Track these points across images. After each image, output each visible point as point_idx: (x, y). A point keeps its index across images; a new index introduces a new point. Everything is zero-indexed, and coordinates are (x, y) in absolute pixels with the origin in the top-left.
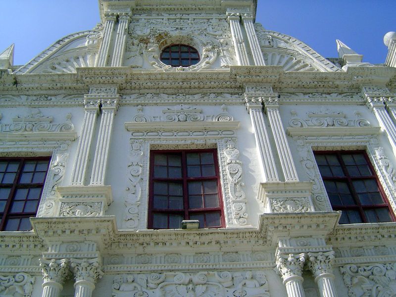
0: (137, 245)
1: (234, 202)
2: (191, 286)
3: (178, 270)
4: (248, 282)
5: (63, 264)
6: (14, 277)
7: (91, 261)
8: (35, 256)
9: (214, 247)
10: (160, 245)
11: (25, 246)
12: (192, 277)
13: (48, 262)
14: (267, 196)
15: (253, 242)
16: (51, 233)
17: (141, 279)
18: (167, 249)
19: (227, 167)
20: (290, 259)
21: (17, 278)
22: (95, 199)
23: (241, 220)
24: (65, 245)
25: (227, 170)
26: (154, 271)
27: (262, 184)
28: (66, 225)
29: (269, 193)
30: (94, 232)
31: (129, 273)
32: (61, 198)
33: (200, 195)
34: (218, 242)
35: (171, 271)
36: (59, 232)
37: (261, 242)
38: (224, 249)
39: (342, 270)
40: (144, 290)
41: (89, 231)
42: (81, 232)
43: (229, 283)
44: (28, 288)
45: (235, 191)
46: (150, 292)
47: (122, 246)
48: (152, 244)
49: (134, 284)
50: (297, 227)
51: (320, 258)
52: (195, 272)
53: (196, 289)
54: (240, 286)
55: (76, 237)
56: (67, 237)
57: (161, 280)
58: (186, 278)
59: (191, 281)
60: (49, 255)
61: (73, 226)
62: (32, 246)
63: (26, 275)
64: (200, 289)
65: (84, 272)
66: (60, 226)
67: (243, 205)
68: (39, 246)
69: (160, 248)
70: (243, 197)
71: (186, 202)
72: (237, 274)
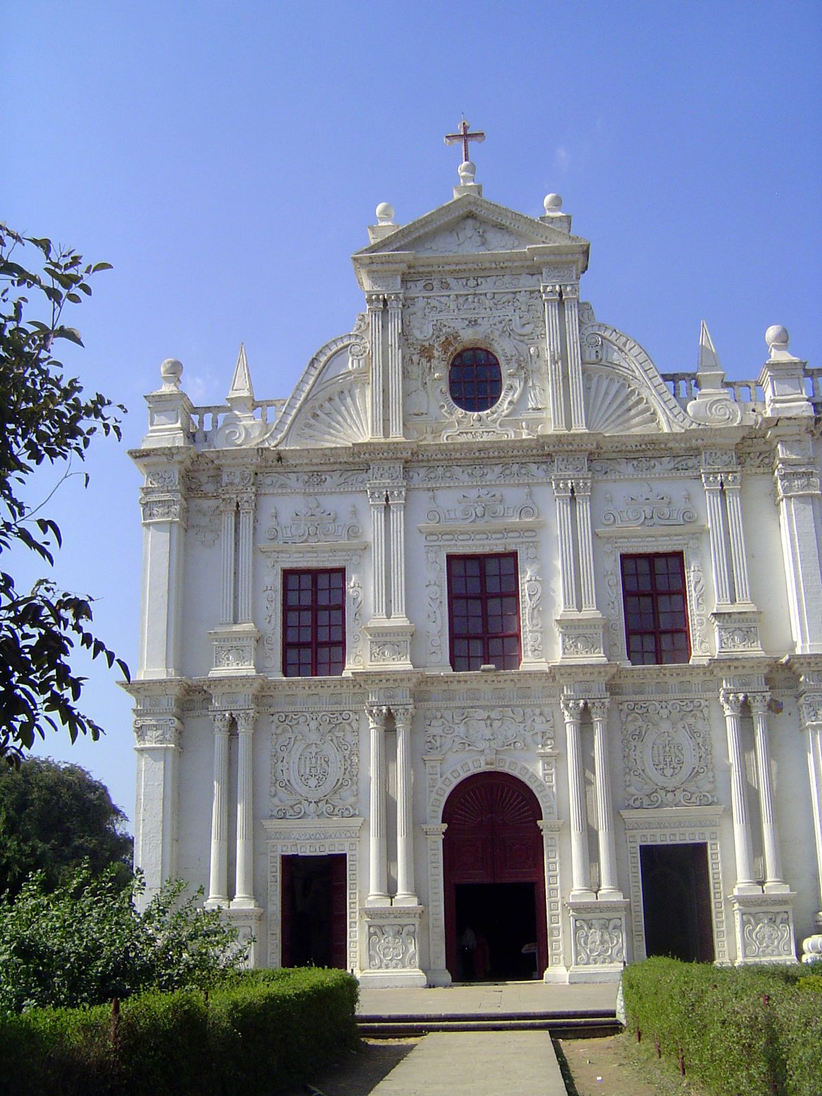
0: (442, 684)
1: (530, 631)
2: (488, 722)
3: (478, 707)
4: (536, 718)
5: (384, 711)
6: (341, 714)
7: (407, 707)
8: (354, 694)
9: (509, 685)
10: (463, 683)
11: (345, 687)
12: (489, 714)
13: (371, 708)
14: (561, 632)
15: (544, 680)
16: (370, 682)
17: (448, 714)
18: (468, 686)
19: (526, 586)
20: (571, 705)
21: (343, 715)
22: (400, 638)
23: (536, 652)
24: (383, 690)
25: (526, 590)
26: (459, 707)
27: (557, 621)
28: (383, 677)
29: (563, 628)
30: (406, 680)
31: (438, 709)
32: (369, 637)
33: (498, 616)
34: (512, 680)
35: (472, 707)
36: (377, 681)
37: (551, 680)
38: (518, 686)
39: (621, 707)
40: (451, 725)
41: (402, 680)
42: (395, 680)
43: (521, 719)
44: (355, 725)
45: (532, 618)
46: (456, 727)
47: (429, 685)
48: (455, 683)
49: (442, 720)
50: (581, 675)
51: (596, 704)
52: (493, 708)
53: (493, 724)
54: (529, 722)
55: (391, 684)
56: (384, 684)
57: (464, 716)
58: (485, 715)
59: (489, 717)
60: (371, 702)
61: (388, 677)
62: (352, 687)
63: (350, 713)
64: (496, 724)
65: (402, 716)
66: (378, 677)
67: (539, 635)
68: (358, 686)
69: (462, 685)
70: (539, 626)
71: (485, 625)
72: (528, 710)
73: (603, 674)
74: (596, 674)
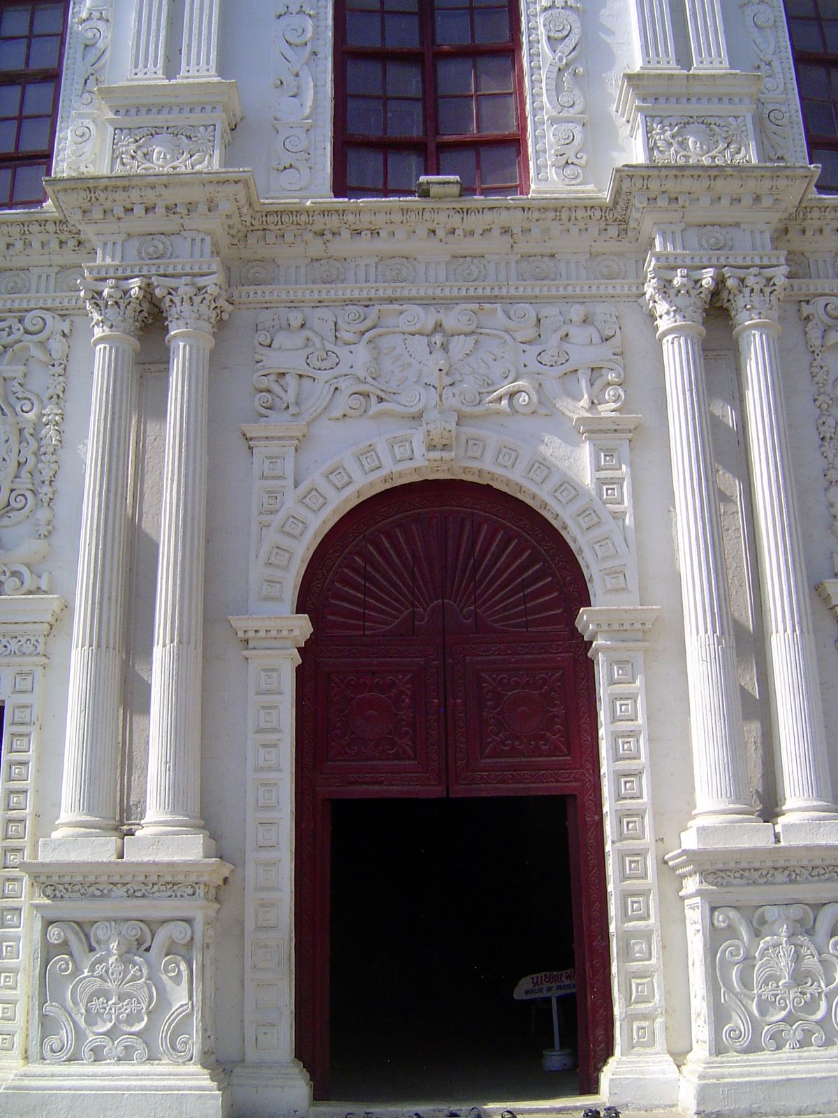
0: (309, 236)
1: (554, 121)
2: (438, 338)
3: (410, 300)
4: (573, 331)
5: (135, 292)
6: (21, 321)
7: (201, 282)
8: (64, 268)
9: (498, 243)
10: (366, 235)
11: (36, 245)
12: (441, 316)
13: (98, 286)
14: (639, 109)
15: (594, 231)
16: (97, 214)
17: (322, 319)
18: (381, 245)
19: (541, 20)
20: (677, 281)
21: (27, 322)
22: (197, 118)
23: (569, 171)
24: (135, 242)
25: (542, 29)
26: (352, 302)
27: (629, 77)
28: (134, 195)
29: (644, 100)
30: (202, 208)
31: (293, 305)
32: (111, 115)
33: (466, 97)
34: (506, 231)
35: (391, 301)
36: (119, 211)
37: (613, 231)
38: (523, 247)
39: (807, 310)
40: (330, 347)
41: (191, 207)
42: (171, 209)
43: (530, 333)
44: (57, 346)
45: (558, 89)
46: (342, 351)
47: (271, 238)
48: (346, 234)
49: (306, 333)
50: (705, 201)
51: (751, 281)
52: (447, 303)
53: (451, 347)
54: (554, 340)
55: (158, 221)
56: (139, 223)
57: (368, 323)
58: (427, 319)
59: (438, 327)
60: (100, 268)
61: (150, 196)
62: (54, 244)
63: (48, 317)
64: (460, 345)
65: (186, 307)
66: (120, 196)
67: (577, 130)
68: (72, 244)
69: (365, 244)
70: (578, 108)
71: (432, 117)
72: (549, 311)
73: (767, 202)
74: (747, 201)
